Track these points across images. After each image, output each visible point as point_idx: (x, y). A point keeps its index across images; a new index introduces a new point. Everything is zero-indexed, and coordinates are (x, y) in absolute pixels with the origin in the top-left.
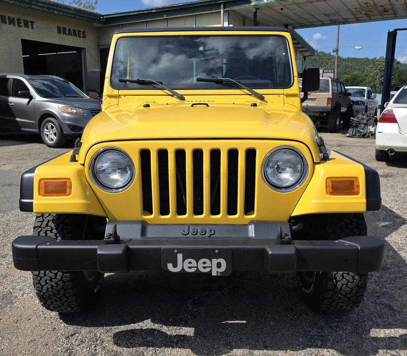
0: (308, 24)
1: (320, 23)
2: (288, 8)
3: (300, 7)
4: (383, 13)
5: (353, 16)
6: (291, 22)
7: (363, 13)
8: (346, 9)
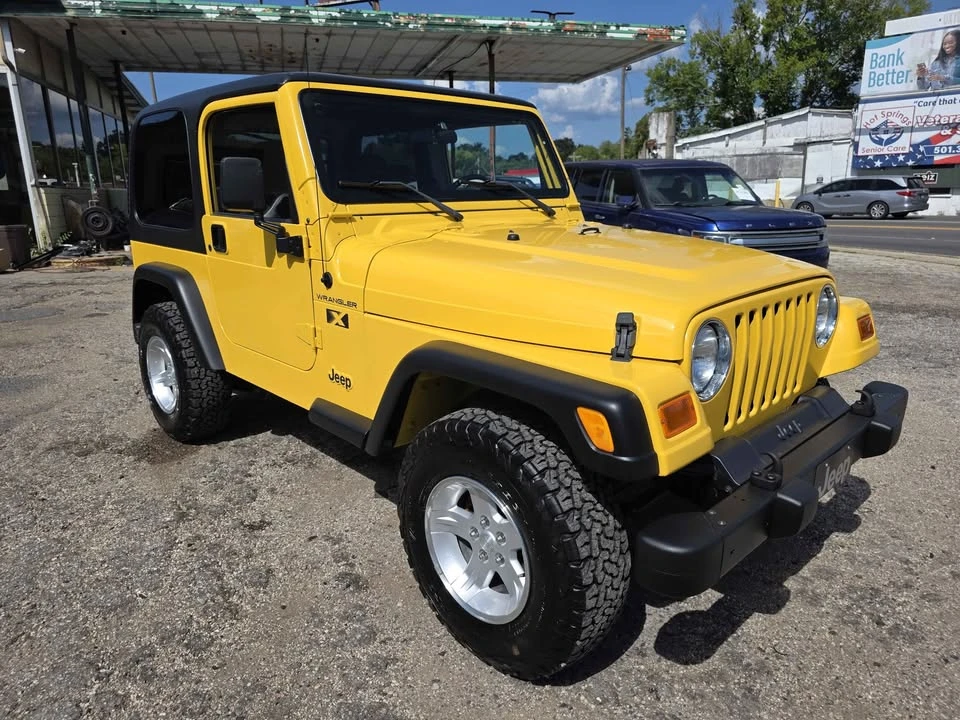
0: (160, 65)
1: (180, 66)
2: (134, 33)
3: (159, 34)
4: (286, 64)
5: (240, 63)
6: (128, 57)
7: (258, 59)
8: (236, 49)
